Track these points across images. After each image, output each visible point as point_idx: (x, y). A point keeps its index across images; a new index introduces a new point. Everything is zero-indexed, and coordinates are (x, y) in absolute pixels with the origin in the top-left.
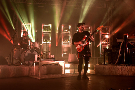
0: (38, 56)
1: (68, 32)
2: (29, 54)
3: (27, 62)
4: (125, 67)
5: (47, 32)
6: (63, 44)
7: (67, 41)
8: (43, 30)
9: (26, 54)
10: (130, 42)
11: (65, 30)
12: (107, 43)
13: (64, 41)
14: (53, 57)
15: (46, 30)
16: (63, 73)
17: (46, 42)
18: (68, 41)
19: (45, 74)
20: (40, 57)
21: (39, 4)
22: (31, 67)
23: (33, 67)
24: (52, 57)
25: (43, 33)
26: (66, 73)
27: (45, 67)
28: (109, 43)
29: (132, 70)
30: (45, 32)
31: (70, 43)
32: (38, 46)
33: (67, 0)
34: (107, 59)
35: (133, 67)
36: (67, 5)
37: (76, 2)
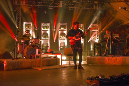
0: (39, 50)
1: (63, 30)
3: (29, 56)
4: (111, 58)
6: (60, 40)
8: (42, 28)
10: (114, 37)
11: (61, 28)
12: (96, 38)
13: (60, 37)
15: (45, 28)
16: (60, 64)
17: (45, 39)
18: (64, 38)
21: (38, 5)
26: (63, 64)
28: (98, 38)
29: (117, 60)
30: (44, 30)
31: (65, 39)
33: (62, 3)
34: (97, 52)
35: (118, 58)
36: (63, 7)
37: (70, 4)
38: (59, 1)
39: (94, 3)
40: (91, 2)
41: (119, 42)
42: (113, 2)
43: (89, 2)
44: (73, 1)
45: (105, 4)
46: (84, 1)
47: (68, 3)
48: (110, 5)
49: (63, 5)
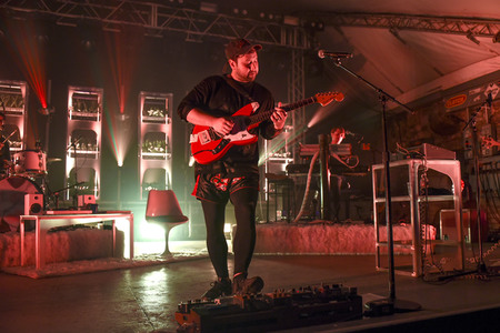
0: (36, 198)
1: (160, 119)
4: (319, 229)
5: (85, 115)
6: (144, 157)
7: (156, 149)
8: (71, 108)
10: (335, 156)
11: (150, 112)
12: (285, 155)
13: (146, 149)
14: (94, 201)
15: (82, 109)
16: (127, 255)
18: (162, 150)
19: (64, 261)
22: (9, 239)
23: (17, 238)
24: (86, 201)
27: (64, 235)
28: (291, 157)
29: (337, 239)
31: (166, 154)
32: (41, 165)
33: (160, 10)
34: (281, 206)
35: (341, 229)
36: (161, 28)
37: (192, 20)
38: (149, 4)
39: (281, 21)
40: (271, 17)
41: (351, 172)
42: (351, 25)
43: (262, 15)
44: (202, 9)
45: (322, 30)
46: (245, 12)
47: (182, 14)
48: (342, 33)
49: (160, 21)
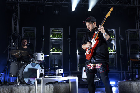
0: (41, 71)
2: (29, 69)
3: (26, 80)
5: (56, 38)
8: (51, 36)
9: (26, 70)
14: (62, 72)
15: (55, 36)
17: (53, 53)
20: (43, 72)
21: (46, 2)
23: (34, 87)
24: (60, 72)
25: (52, 40)
27: (51, 86)
32: (42, 58)
36: (83, 3)
